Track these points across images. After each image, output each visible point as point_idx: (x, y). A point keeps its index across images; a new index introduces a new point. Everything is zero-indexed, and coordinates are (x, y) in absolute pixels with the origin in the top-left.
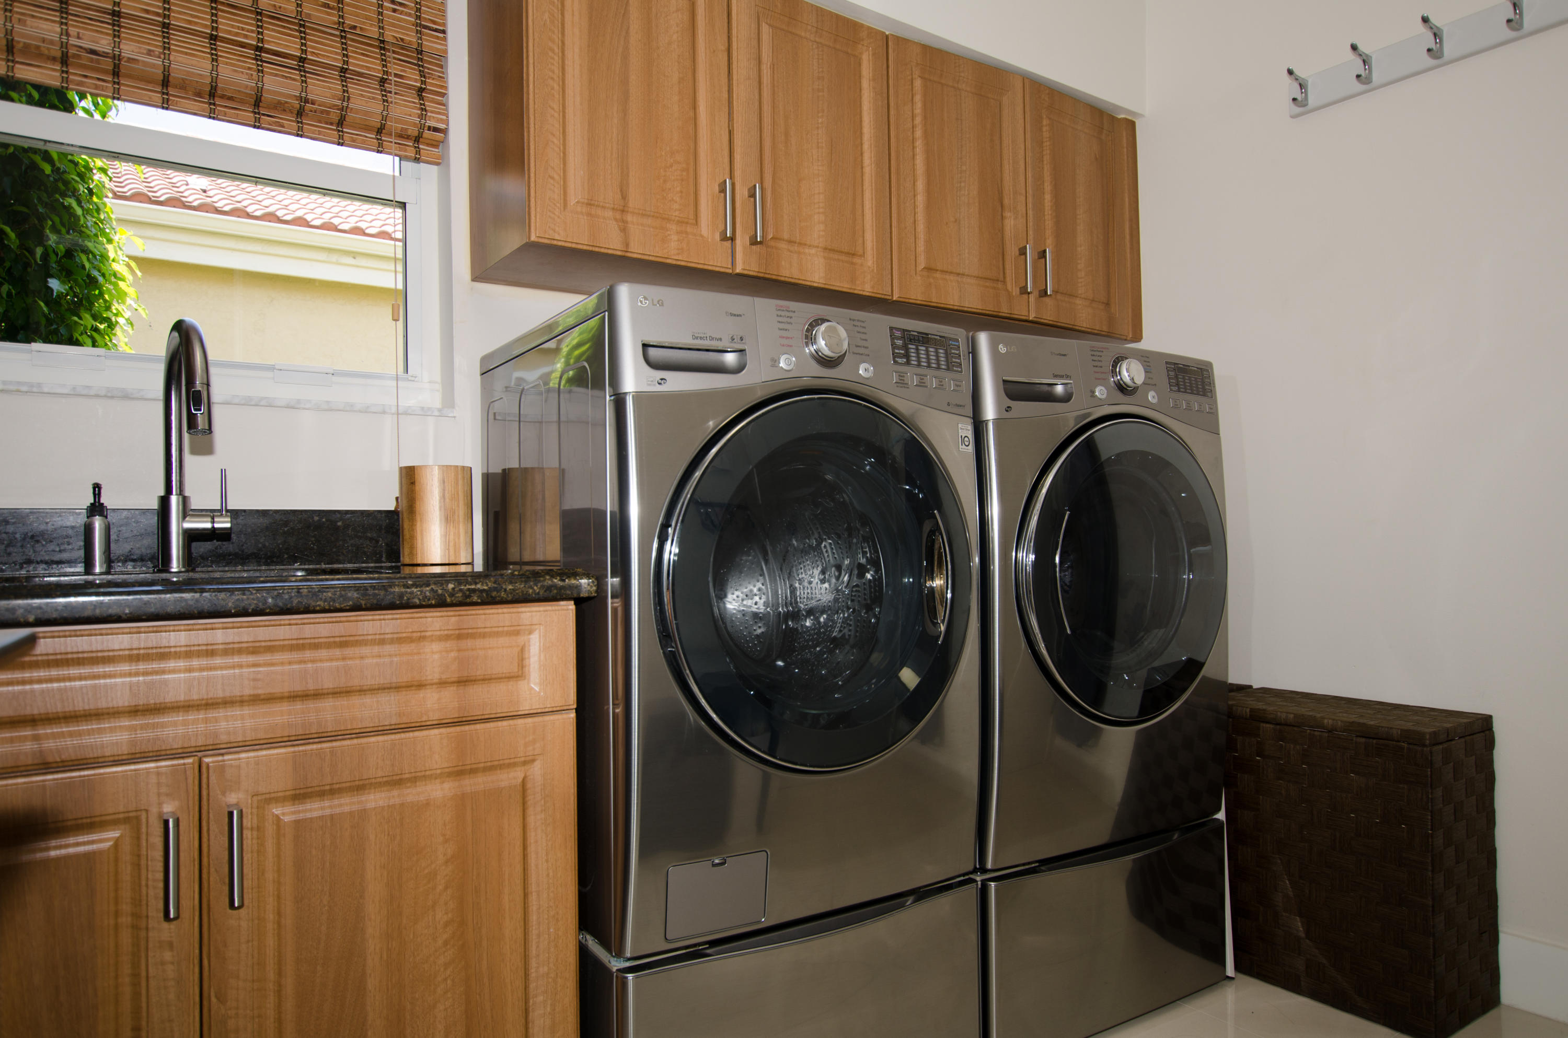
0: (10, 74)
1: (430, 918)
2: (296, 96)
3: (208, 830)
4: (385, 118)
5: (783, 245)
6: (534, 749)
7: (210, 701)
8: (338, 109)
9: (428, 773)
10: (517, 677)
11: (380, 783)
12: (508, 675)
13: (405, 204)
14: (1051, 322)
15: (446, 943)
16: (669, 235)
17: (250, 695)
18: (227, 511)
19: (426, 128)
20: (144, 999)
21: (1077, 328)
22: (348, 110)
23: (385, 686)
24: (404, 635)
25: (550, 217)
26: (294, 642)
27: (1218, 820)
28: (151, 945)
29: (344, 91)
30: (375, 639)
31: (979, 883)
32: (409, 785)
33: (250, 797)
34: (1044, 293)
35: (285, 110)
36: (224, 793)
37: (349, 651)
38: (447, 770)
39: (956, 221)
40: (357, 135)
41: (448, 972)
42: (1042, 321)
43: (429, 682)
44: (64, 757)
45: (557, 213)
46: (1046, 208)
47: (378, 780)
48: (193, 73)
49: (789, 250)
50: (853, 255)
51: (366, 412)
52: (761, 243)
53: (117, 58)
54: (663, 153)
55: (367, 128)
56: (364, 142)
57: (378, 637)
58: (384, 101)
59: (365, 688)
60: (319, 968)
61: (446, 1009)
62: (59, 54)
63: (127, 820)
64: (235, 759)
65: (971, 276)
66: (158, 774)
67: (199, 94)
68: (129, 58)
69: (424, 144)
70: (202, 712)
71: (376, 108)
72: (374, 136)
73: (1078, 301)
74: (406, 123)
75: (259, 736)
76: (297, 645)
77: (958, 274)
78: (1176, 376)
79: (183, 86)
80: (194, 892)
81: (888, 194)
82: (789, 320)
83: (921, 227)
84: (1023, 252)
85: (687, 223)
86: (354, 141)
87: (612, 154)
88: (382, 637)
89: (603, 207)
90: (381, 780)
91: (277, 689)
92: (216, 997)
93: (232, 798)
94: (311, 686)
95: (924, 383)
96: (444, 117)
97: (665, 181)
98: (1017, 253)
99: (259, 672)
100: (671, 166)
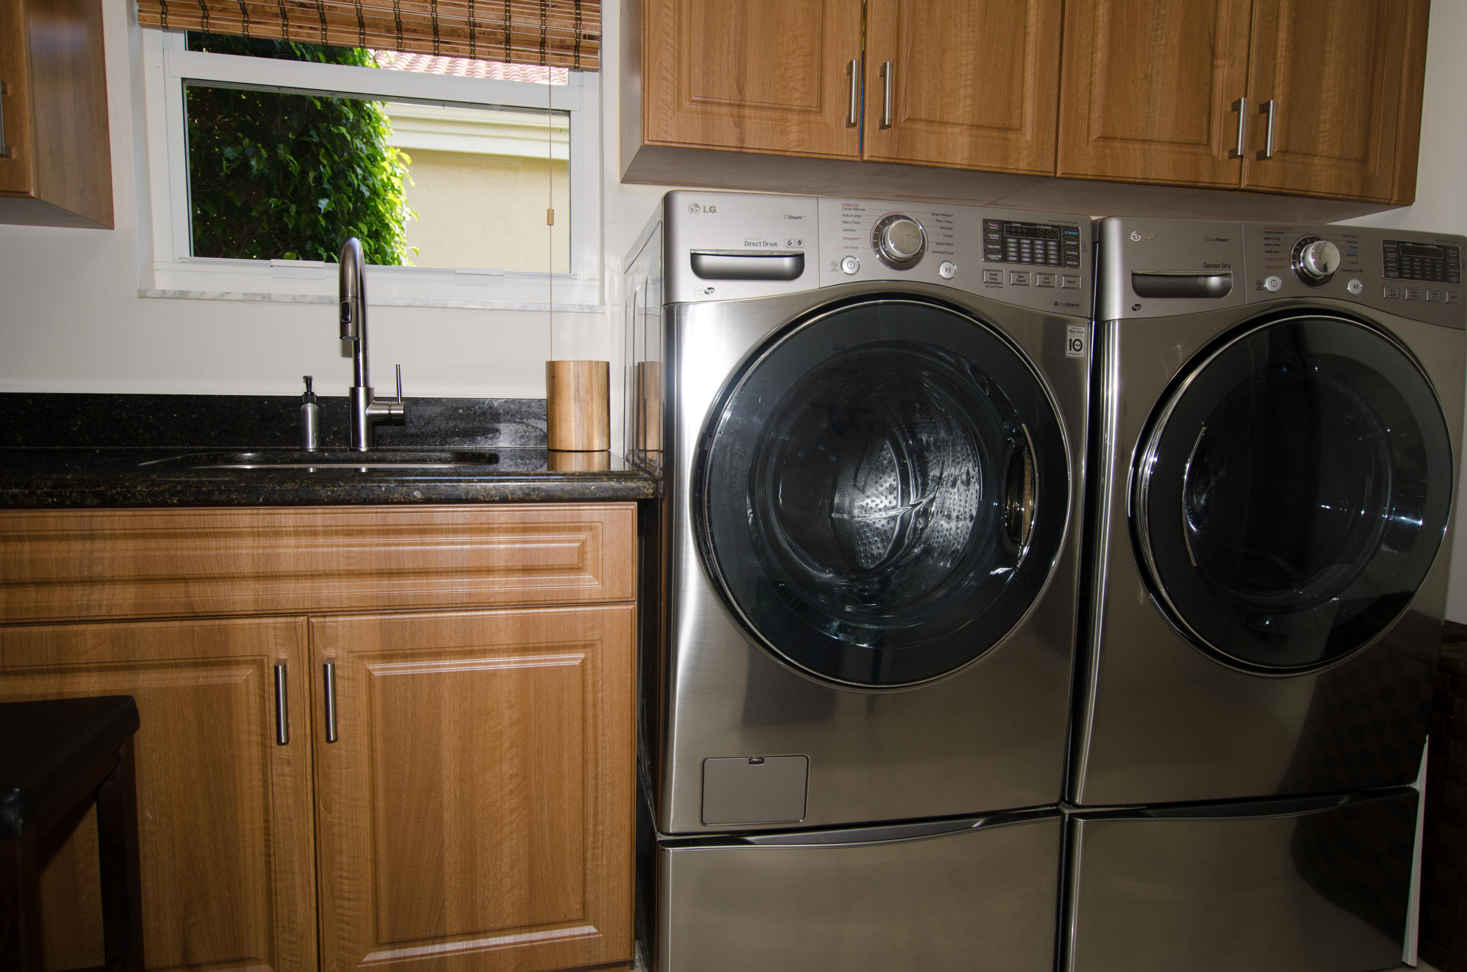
0: (246, 33)
1: (497, 769)
2: (465, 22)
3: (315, 677)
4: (543, 32)
5: (920, 127)
6: (593, 635)
7: (314, 573)
8: (502, 29)
9: (495, 647)
10: (578, 569)
11: (454, 652)
12: (568, 566)
13: (569, 111)
14: (1271, 190)
15: (511, 792)
16: (788, 126)
17: (345, 570)
18: (402, 399)
19: (582, 37)
20: (271, 800)
21: (1312, 194)
22: (511, 29)
23: (457, 569)
24: (474, 526)
25: (662, 119)
26: (381, 528)
27: (1414, 790)
28: (274, 760)
29: (506, 11)
30: (449, 529)
31: (1067, 816)
32: (479, 655)
33: (346, 653)
34: (1262, 155)
35: (459, 36)
36: (325, 648)
37: (428, 539)
38: (512, 646)
39: (1146, 78)
40: (523, 51)
41: (513, 817)
42: (1259, 188)
43: (496, 568)
44: (207, 609)
45: (669, 115)
46: (1279, 49)
47: (452, 649)
48: (380, 12)
49: (927, 131)
50: (1007, 129)
51: (525, 311)
52: (889, 126)
53: (320, 8)
54: (785, 40)
55: (531, 43)
56: (528, 57)
57: (450, 526)
58: (542, 15)
59: (440, 570)
60: (404, 796)
61: (511, 847)
62: (278, 11)
63: (254, 662)
64: (334, 622)
65: (1162, 142)
66: (275, 628)
67: (389, 31)
68: (329, 6)
69: (583, 52)
70: (310, 581)
71: (535, 23)
72: (538, 50)
73: (1317, 161)
74: (563, 34)
75: (352, 605)
76: (383, 530)
77: (1144, 141)
78: (1399, 259)
79: (375, 25)
80: (305, 723)
81: (1057, 55)
82: (857, 219)
83: (1098, 90)
84: (1236, 107)
85: (810, 112)
86: (519, 57)
87: (729, 48)
88: (454, 526)
89: (719, 104)
90: (454, 649)
91: (367, 567)
92: (324, 806)
93: (330, 652)
94: (394, 566)
95: (1024, 281)
96: (598, 24)
97: (786, 70)
98: (1230, 108)
99: (351, 552)
100: (794, 52)
